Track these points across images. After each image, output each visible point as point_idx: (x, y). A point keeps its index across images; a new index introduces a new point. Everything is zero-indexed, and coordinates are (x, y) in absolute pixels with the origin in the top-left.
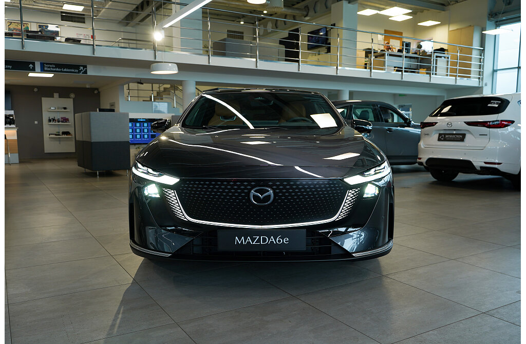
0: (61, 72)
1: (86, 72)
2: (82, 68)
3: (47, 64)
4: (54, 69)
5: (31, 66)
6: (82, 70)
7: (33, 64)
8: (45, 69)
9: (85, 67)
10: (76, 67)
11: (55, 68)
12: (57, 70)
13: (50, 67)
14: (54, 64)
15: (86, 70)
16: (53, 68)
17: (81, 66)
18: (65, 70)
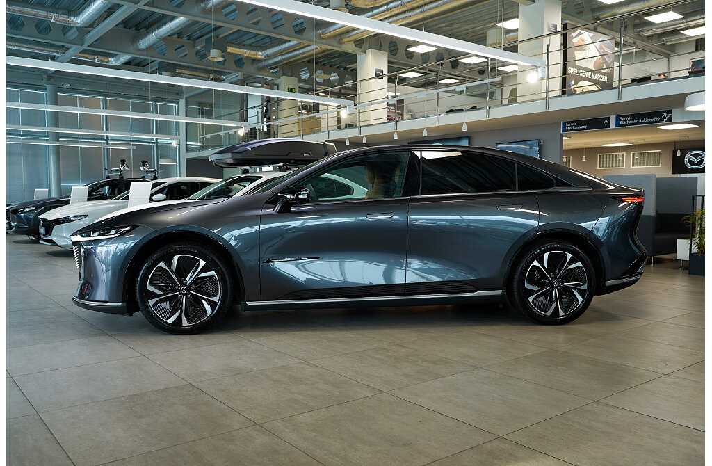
0: (639, 123)
2: (665, 114)
3: (623, 116)
4: (631, 122)
5: (606, 121)
6: (665, 117)
7: (609, 119)
8: (621, 123)
9: (670, 112)
10: (657, 114)
11: (633, 120)
12: (635, 122)
13: (626, 120)
14: (632, 115)
15: (671, 116)
16: (629, 120)
17: (664, 112)
18: (644, 121)
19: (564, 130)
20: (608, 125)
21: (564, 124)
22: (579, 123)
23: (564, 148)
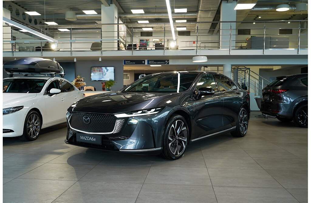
0: (157, 64)
1: (168, 63)
2: (167, 61)
5: (143, 62)
8: (150, 63)
9: (168, 60)
10: (164, 61)
12: (155, 63)
14: (153, 60)
15: (169, 62)
16: (153, 62)
17: (166, 60)
18: (159, 63)
19: (125, 64)
20: (144, 63)
21: (125, 61)
22: (132, 61)
23: (124, 70)
